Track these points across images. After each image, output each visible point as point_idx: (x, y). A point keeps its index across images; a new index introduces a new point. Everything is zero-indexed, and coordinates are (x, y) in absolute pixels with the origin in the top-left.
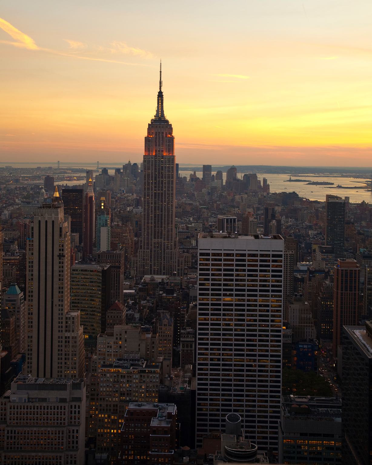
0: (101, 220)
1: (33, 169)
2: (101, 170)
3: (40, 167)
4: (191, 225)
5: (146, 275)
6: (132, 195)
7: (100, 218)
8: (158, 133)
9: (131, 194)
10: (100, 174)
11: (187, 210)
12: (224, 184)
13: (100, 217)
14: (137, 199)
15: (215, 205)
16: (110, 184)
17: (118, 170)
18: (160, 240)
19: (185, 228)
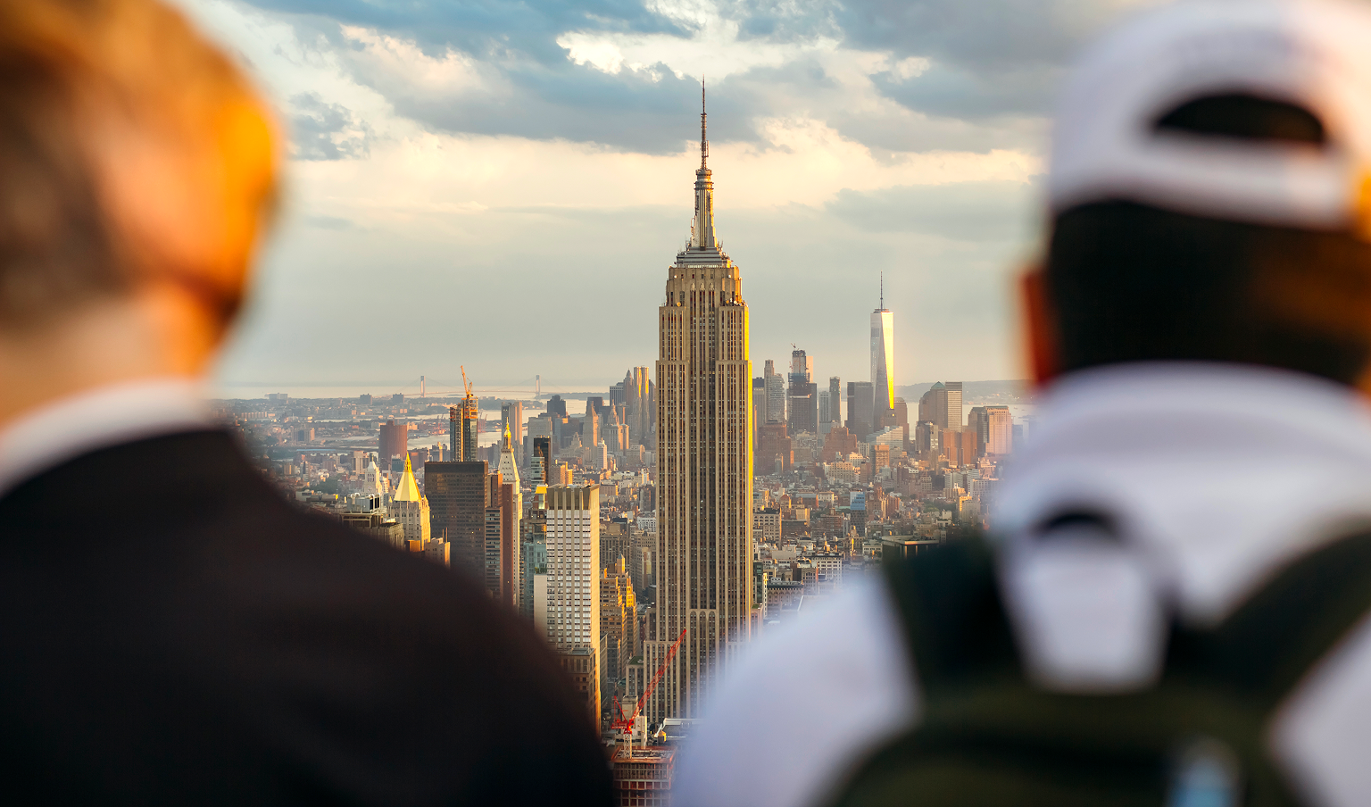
0: (536, 555)
1: (347, 401)
2: (545, 402)
3: (369, 396)
4: (808, 566)
5: (669, 716)
6: (636, 474)
7: (531, 548)
8: (698, 293)
9: (633, 474)
10: (542, 415)
11: (798, 520)
12: (912, 438)
13: (531, 544)
14: (648, 486)
15: (884, 502)
16: (573, 443)
17: (595, 402)
18: (708, 612)
19: (791, 573)
